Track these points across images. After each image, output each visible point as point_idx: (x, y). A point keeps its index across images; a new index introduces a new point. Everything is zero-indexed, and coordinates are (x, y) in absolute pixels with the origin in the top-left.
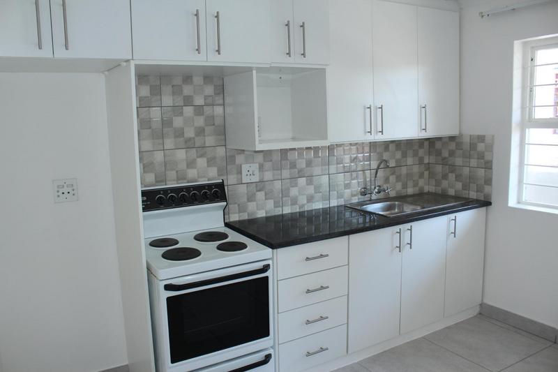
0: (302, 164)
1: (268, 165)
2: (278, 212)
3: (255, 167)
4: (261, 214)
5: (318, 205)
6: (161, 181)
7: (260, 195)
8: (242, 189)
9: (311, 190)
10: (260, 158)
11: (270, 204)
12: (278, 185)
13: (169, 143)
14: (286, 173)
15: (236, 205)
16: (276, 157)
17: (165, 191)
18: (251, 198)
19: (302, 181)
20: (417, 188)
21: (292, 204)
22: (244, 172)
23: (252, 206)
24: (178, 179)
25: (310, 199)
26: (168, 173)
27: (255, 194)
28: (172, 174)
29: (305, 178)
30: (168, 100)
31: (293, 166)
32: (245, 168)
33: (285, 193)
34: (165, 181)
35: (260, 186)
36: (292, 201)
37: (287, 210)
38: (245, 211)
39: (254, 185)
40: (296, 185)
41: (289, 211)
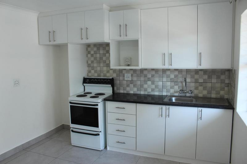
0: (149, 76)
1: (135, 75)
2: (138, 93)
3: (130, 75)
4: (132, 92)
5: (157, 93)
6: (99, 76)
7: (132, 85)
8: (125, 82)
9: (153, 86)
10: (132, 72)
11: (135, 89)
12: (139, 83)
13: (102, 65)
14: (142, 79)
15: (122, 87)
16: (138, 73)
17: (101, 79)
18: (128, 86)
19: (149, 83)
20: (219, 95)
21: (144, 91)
22: (125, 76)
23: (128, 89)
24: (104, 76)
25: (153, 90)
26: (101, 74)
27: (129, 85)
28: (102, 74)
29: (151, 82)
30: (101, 52)
31: (145, 76)
32: (126, 75)
33: (142, 86)
34: (100, 76)
35: (132, 82)
36: (144, 90)
37: (142, 93)
38: (125, 90)
39: (129, 81)
40: (146, 84)
41: (143, 93)
